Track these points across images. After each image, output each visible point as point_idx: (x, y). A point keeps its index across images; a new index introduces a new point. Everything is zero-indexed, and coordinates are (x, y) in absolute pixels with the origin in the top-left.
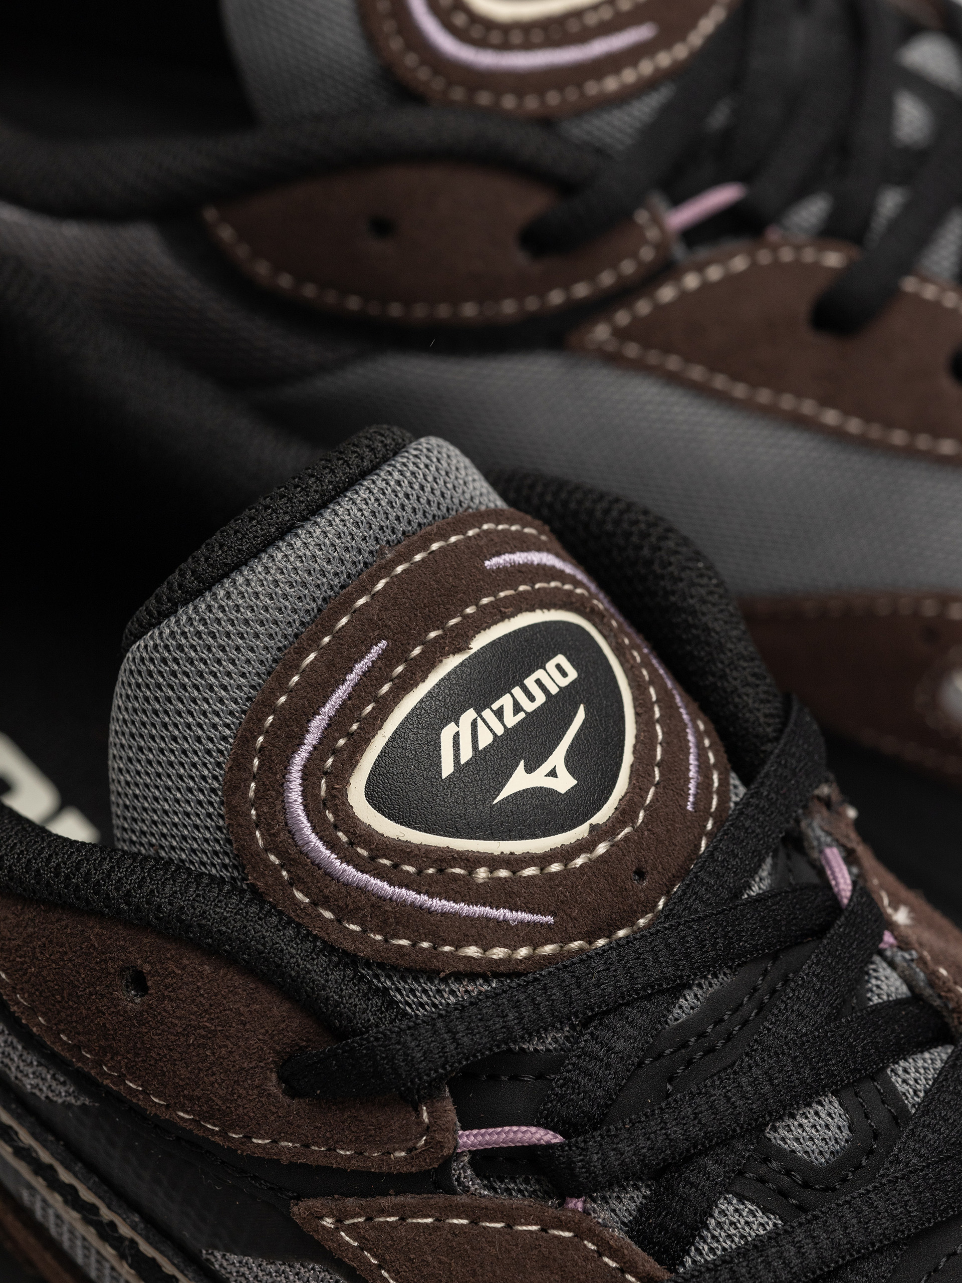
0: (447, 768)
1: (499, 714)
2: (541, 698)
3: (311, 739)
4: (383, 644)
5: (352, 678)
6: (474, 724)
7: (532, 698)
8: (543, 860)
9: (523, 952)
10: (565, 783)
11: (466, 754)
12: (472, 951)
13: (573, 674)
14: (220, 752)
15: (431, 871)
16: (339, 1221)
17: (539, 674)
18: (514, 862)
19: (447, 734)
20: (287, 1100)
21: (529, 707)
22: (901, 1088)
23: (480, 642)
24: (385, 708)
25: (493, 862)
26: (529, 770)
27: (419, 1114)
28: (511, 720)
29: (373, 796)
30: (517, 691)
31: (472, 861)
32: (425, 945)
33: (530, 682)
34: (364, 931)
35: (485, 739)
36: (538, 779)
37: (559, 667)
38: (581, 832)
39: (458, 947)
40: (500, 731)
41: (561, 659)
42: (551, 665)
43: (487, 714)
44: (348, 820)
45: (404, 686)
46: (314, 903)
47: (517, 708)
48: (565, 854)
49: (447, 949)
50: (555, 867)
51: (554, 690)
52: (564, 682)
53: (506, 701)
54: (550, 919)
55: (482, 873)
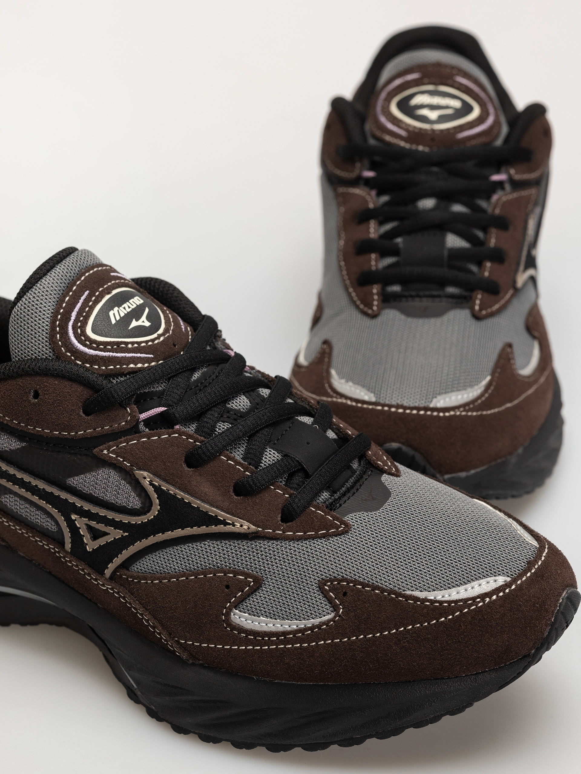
0: (113, 322)
1: (124, 308)
2: (135, 305)
3: (73, 318)
4: (88, 292)
5: (81, 301)
6: (118, 311)
7: (132, 305)
8: (147, 342)
9: (146, 365)
10: (147, 324)
11: (118, 318)
12: (132, 366)
13: (142, 301)
14: (46, 329)
15: (115, 347)
16: (108, 450)
17: (133, 300)
18: (139, 343)
19: (111, 313)
20: (86, 417)
21: (132, 307)
22: (262, 394)
23: (114, 292)
24: (92, 308)
25: (133, 343)
26: (137, 320)
27: (127, 410)
28: (128, 310)
29: (94, 331)
30: (128, 304)
31: (127, 343)
32: (118, 367)
33: (130, 301)
34: (99, 367)
35: (122, 315)
36: (140, 323)
37: (137, 299)
38: (155, 335)
39: (128, 366)
40: (126, 312)
42: (135, 299)
43: (121, 308)
44: (88, 338)
45: (96, 302)
46: (83, 363)
47: (129, 307)
48: (153, 340)
49: (125, 366)
50: (150, 343)
51: (138, 304)
52: (140, 302)
53: (125, 306)
54: (152, 356)
55: (130, 346)
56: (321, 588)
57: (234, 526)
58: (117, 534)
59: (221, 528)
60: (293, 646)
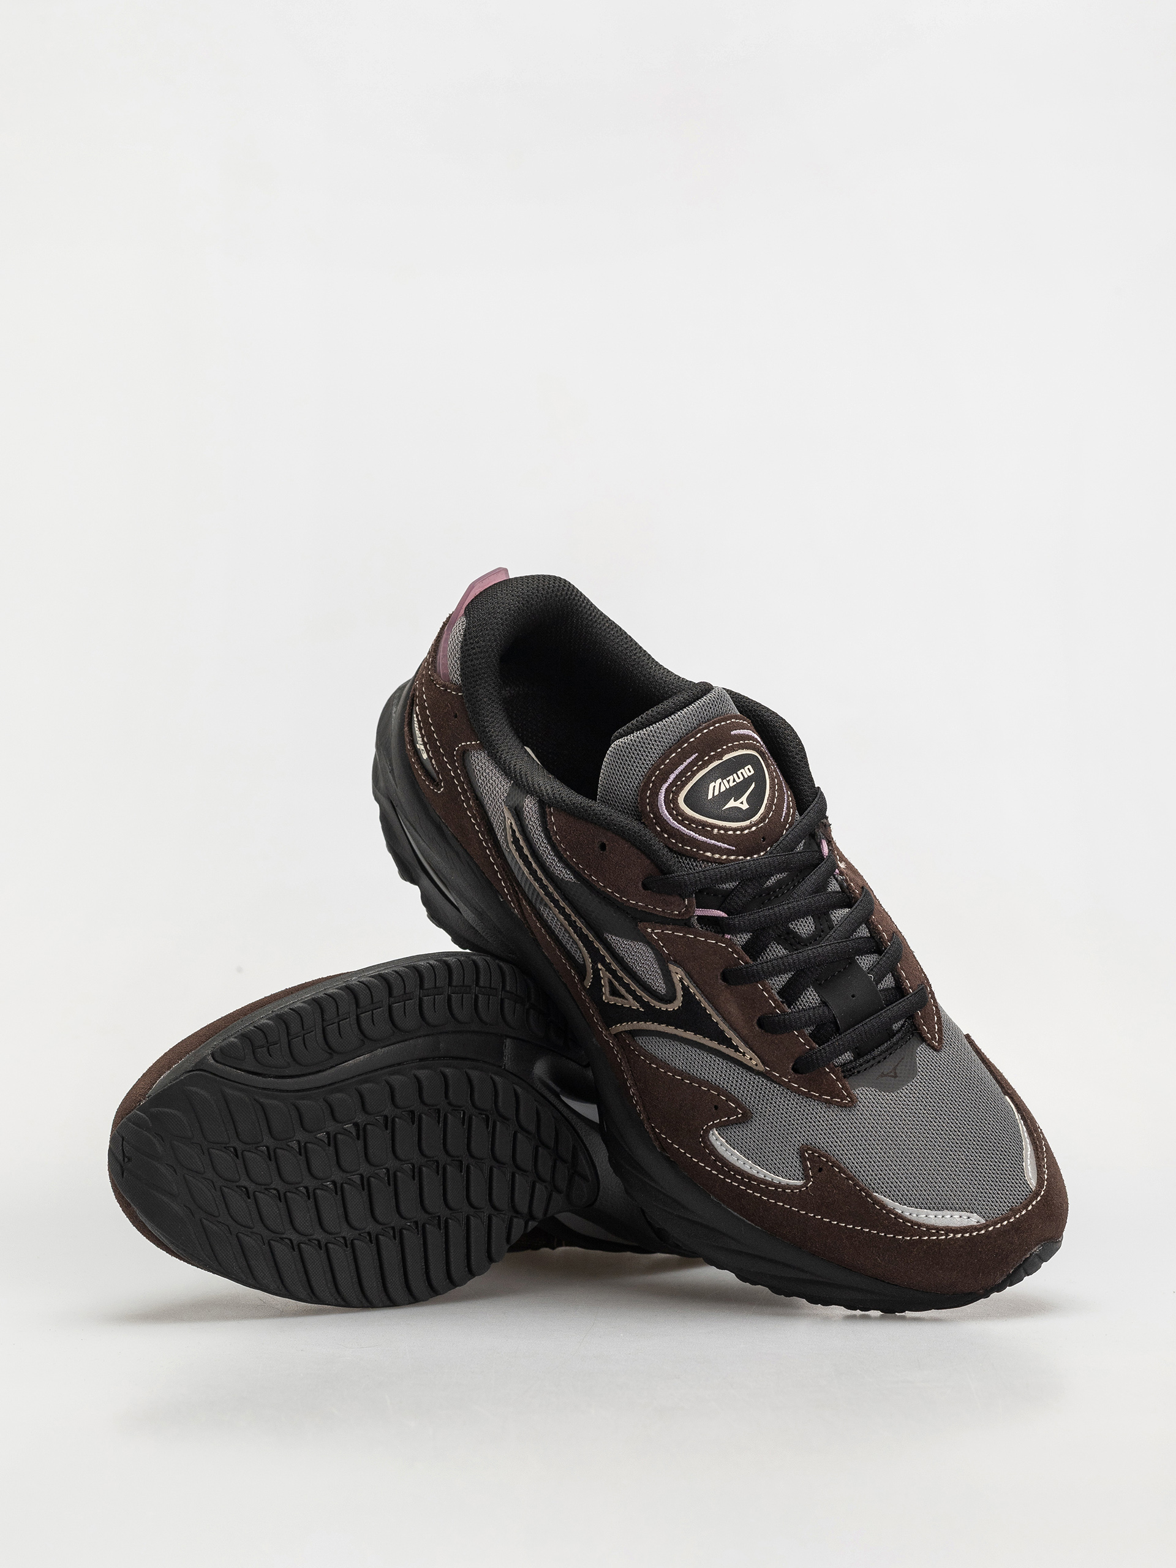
0: (710, 796)
1: (728, 781)
2: (742, 778)
3: (670, 781)
4: (697, 754)
5: (685, 764)
6: (720, 784)
7: (739, 778)
8: (735, 830)
9: (724, 857)
10: (745, 806)
11: (716, 793)
12: (709, 854)
13: (753, 772)
14: (640, 780)
15: (700, 827)
16: (653, 930)
17: (742, 770)
18: (726, 829)
19: (712, 786)
20: (644, 891)
21: (738, 781)
22: (833, 918)
23: (726, 757)
24: (694, 774)
25: (720, 828)
26: (735, 800)
27: (685, 901)
28: (732, 784)
29: (686, 801)
30: (735, 775)
31: (713, 827)
32: (695, 850)
33: (739, 773)
34: (676, 842)
35: (723, 789)
36: (737, 804)
37: (748, 769)
38: (747, 823)
39: (705, 852)
40: (728, 787)
41: (749, 766)
42: (746, 768)
43: (725, 781)
44: (677, 807)
45: (700, 768)
46: (662, 831)
47: (734, 781)
48: (742, 829)
49: (701, 852)
50: (738, 832)
51: (746, 776)
52: (750, 774)
53: (731, 778)
54: (734, 848)
55: (716, 831)
56: (801, 1152)
57: (744, 1055)
58: (635, 1005)
59: (730, 1052)
60: (753, 1193)
